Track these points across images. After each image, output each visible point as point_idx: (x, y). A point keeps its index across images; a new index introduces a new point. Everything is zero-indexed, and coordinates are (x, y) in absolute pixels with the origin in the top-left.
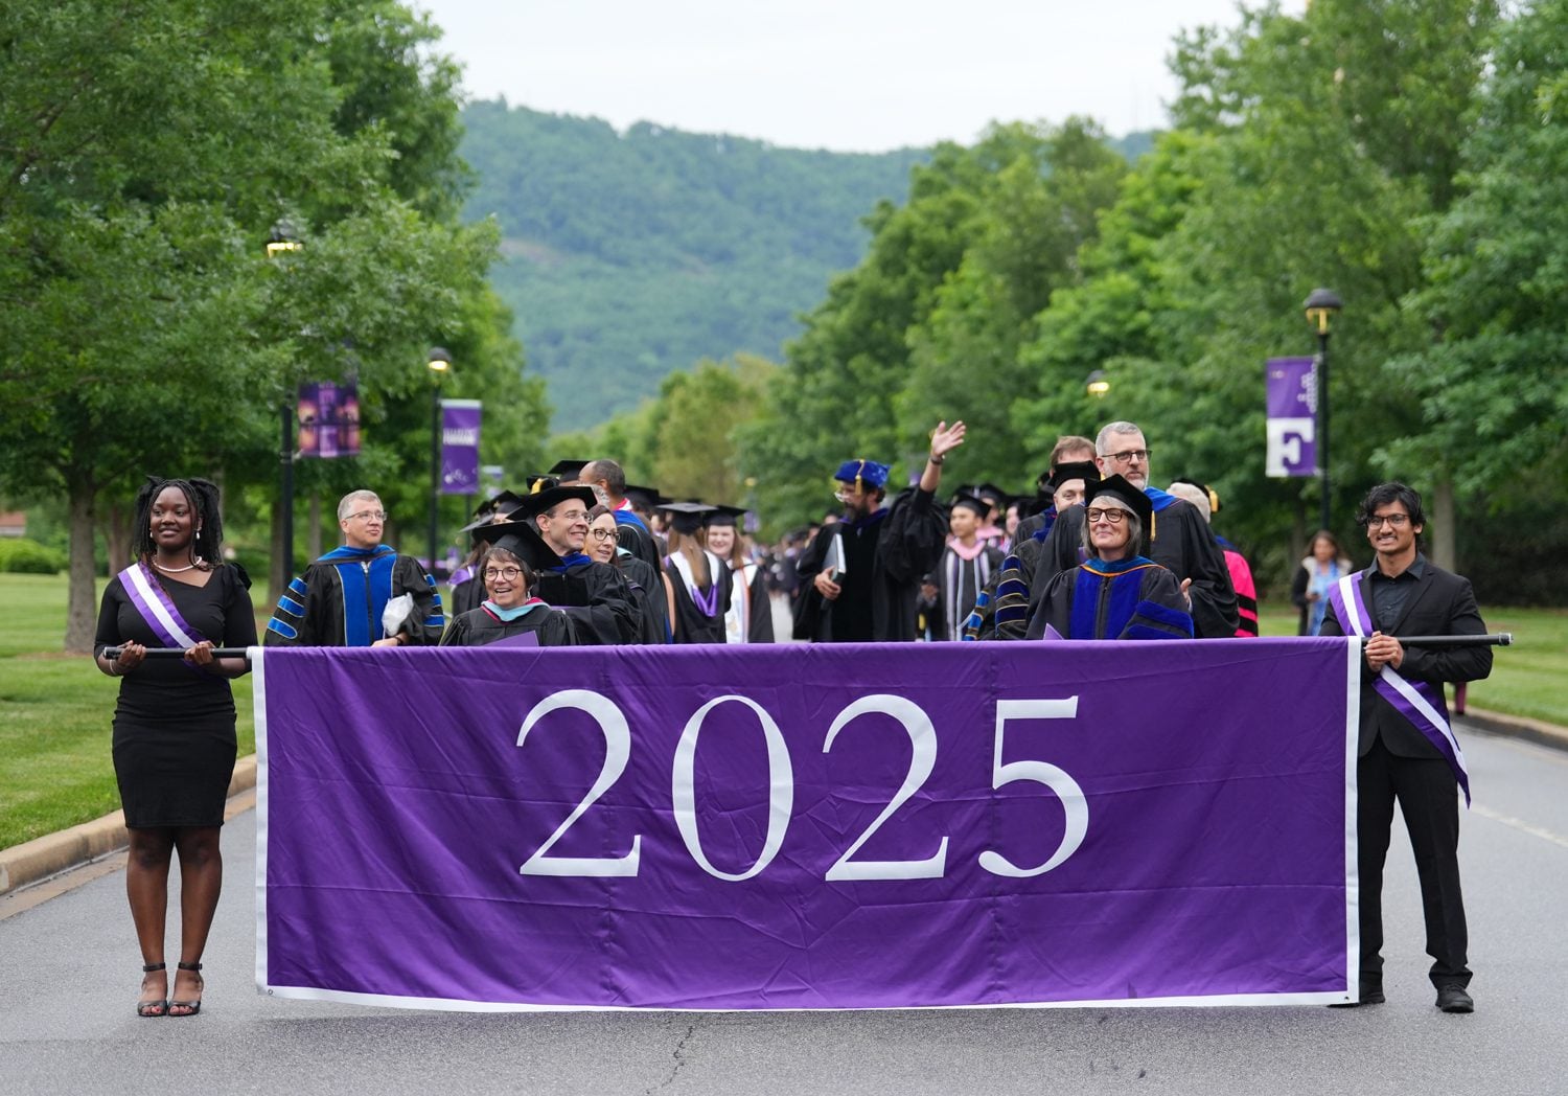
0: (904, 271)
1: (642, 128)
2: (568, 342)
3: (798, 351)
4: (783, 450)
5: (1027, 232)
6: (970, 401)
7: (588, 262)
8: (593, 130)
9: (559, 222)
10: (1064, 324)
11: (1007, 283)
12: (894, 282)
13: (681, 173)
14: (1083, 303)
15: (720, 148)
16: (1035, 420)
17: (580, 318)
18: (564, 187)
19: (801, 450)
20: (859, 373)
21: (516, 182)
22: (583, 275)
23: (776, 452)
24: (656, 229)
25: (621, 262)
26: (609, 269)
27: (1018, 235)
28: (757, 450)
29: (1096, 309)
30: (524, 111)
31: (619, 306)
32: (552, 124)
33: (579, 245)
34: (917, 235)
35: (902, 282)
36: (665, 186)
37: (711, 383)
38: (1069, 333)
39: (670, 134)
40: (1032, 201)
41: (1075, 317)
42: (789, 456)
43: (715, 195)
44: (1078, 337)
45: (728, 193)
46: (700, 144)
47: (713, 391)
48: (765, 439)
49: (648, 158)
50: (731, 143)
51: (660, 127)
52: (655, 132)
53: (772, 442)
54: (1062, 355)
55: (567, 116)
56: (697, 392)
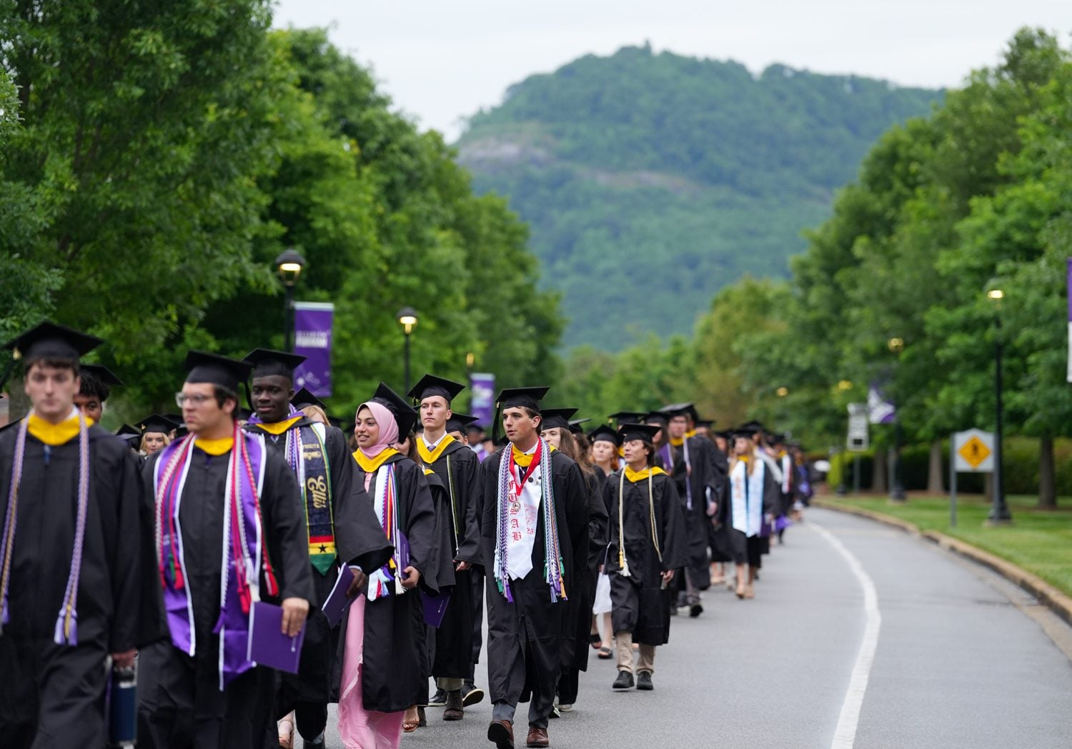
0: (889, 187)
1: (775, 71)
2: (705, 266)
3: (804, 266)
4: (787, 360)
5: (972, 144)
6: (914, 312)
7: (723, 192)
8: (730, 72)
9: (697, 156)
10: (980, 231)
11: (950, 196)
12: (880, 197)
13: (811, 111)
14: (1000, 211)
15: (848, 88)
16: (949, 328)
17: (717, 244)
18: (702, 125)
19: (802, 361)
20: (844, 286)
21: (659, 121)
22: (719, 204)
23: (780, 362)
24: (786, 163)
25: (755, 193)
26: (743, 199)
27: (964, 147)
28: (761, 360)
29: (1012, 217)
30: (668, 56)
31: (752, 233)
32: (692, 67)
33: (715, 177)
34: (902, 151)
35: (887, 197)
36: (796, 123)
37: (752, 299)
38: (982, 241)
39: (802, 75)
40: (979, 113)
41: (992, 224)
42: (792, 367)
43: (842, 131)
44: (993, 245)
45: (853, 128)
46: (829, 84)
47: (752, 305)
48: (770, 350)
49: (781, 97)
50: (859, 84)
51: (792, 69)
52: (788, 74)
53: (776, 352)
54: (976, 263)
55: (707, 60)
56: (738, 308)
